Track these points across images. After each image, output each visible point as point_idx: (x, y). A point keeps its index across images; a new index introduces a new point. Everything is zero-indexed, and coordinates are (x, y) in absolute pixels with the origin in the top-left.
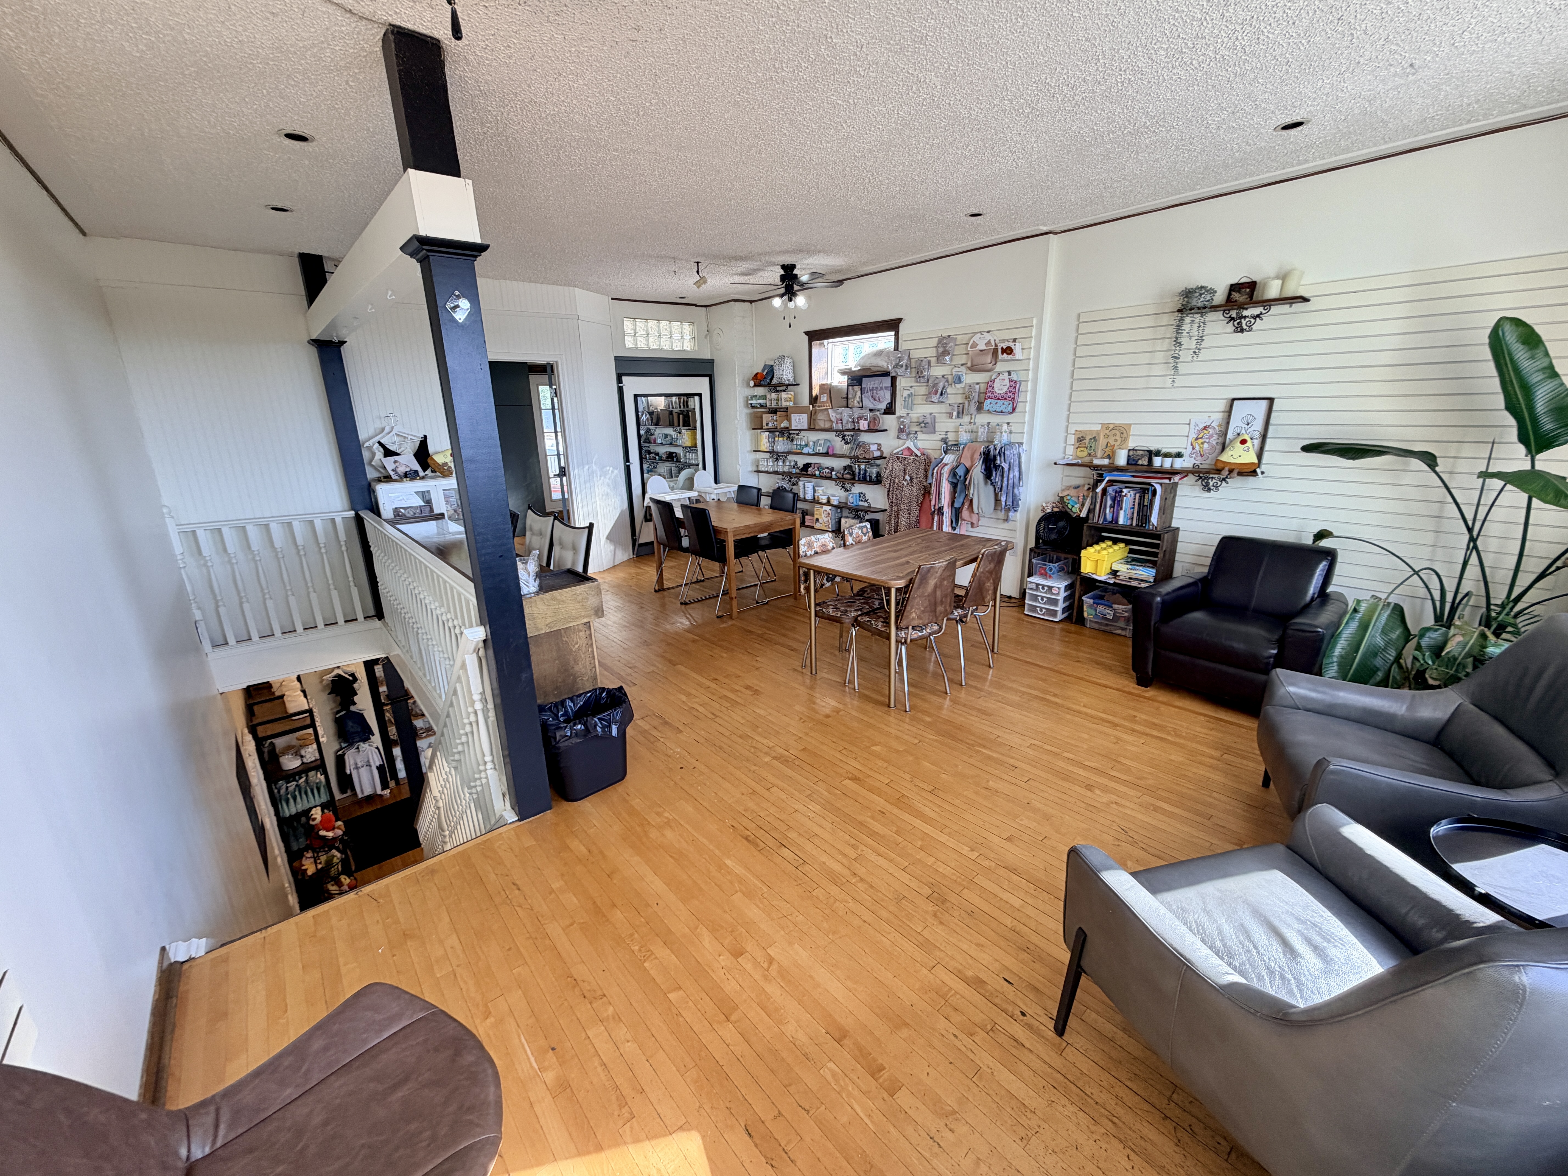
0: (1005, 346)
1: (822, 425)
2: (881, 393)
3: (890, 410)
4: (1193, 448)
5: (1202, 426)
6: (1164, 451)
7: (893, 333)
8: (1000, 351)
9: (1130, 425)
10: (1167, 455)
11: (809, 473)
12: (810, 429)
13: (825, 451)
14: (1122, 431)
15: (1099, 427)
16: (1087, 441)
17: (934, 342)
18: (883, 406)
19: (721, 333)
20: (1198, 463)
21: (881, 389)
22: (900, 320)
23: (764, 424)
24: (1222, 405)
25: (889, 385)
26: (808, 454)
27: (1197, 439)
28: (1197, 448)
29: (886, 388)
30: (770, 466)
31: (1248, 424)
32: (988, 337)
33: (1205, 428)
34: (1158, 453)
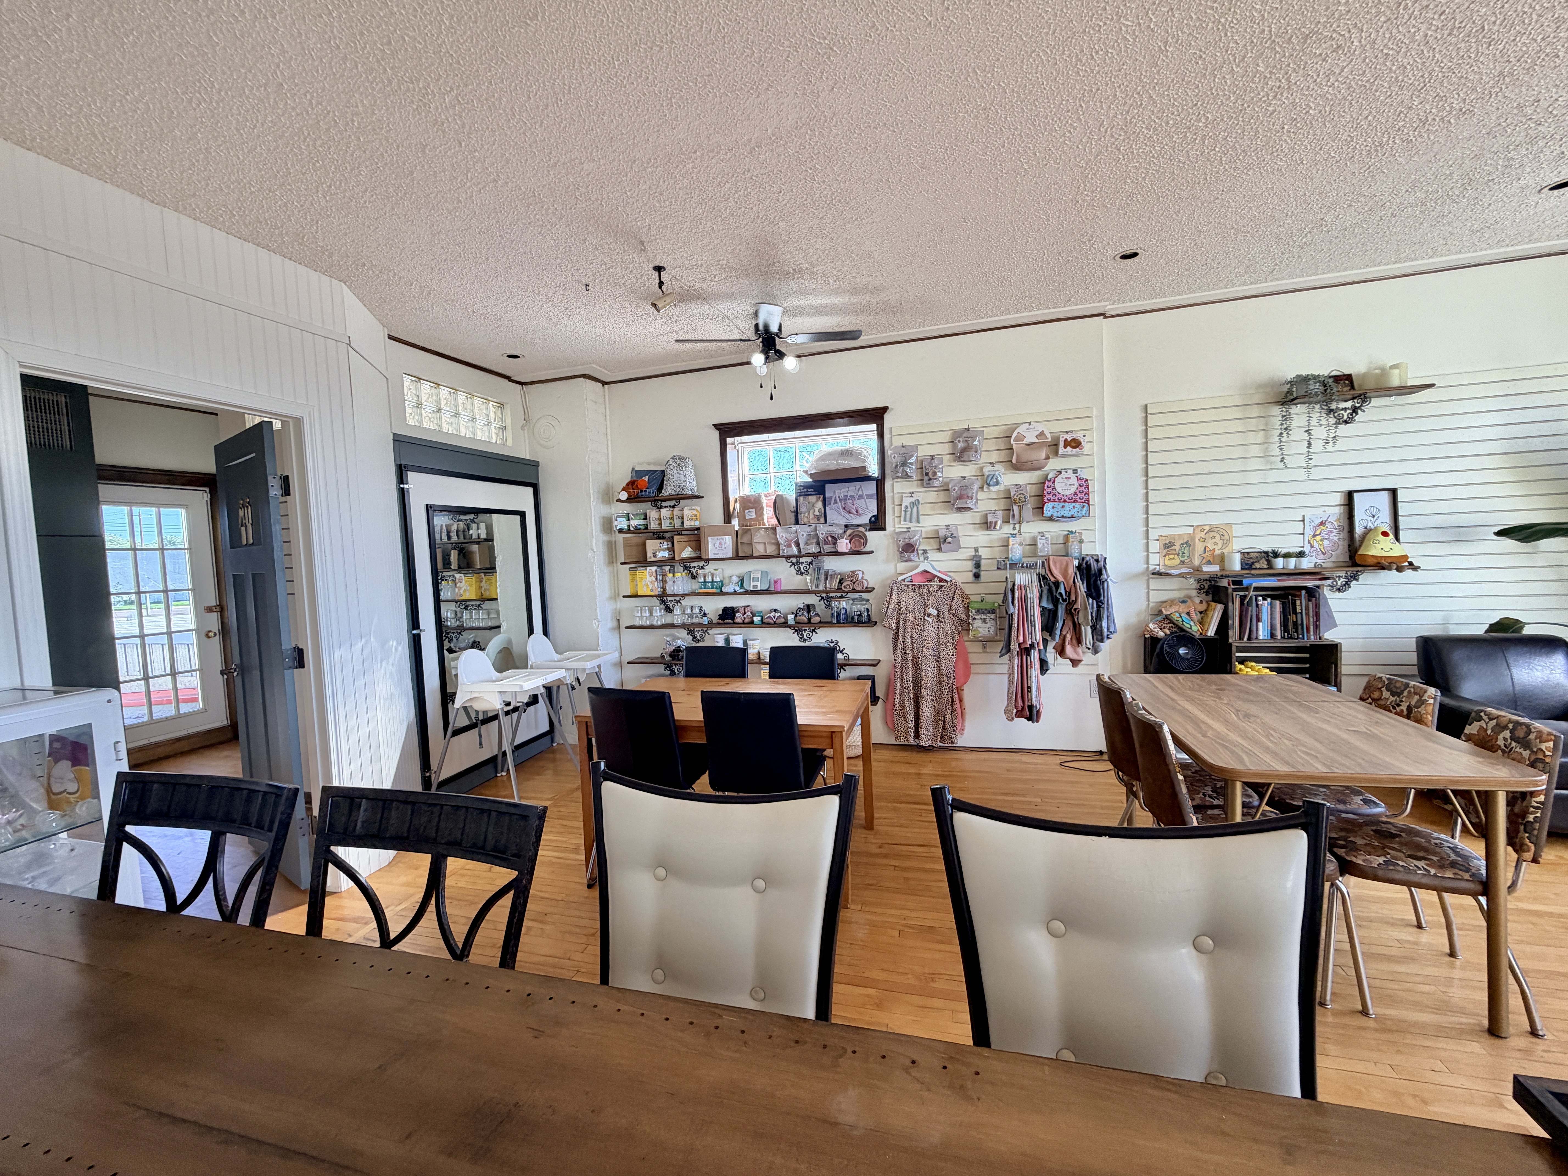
0: (1069, 437)
1: (759, 550)
2: (860, 503)
3: (877, 523)
4: (1312, 546)
5: (1318, 522)
6: (1283, 551)
7: (874, 427)
8: (1062, 444)
9: (1230, 525)
10: (1287, 556)
11: (738, 620)
12: (737, 557)
13: (765, 588)
14: (1221, 532)
15: (1191, 530)
16: (1177, 547)
17: (947, 436)
18: (865, 520)
19: (555, 423)
20: (1319, 561)
21: (861, 497)
22: (884, 409)
23: (649, 554)
24: (1339, 499)
25: (875, 492)
26: (735, 593)
27: (1314, 536)
28: (1316, 545)
29: (869, 496)
30: (659, 616)
31: (1374, 517)
32: (1040, 428)
33: (1322, 523)
34: (1276, 555)
